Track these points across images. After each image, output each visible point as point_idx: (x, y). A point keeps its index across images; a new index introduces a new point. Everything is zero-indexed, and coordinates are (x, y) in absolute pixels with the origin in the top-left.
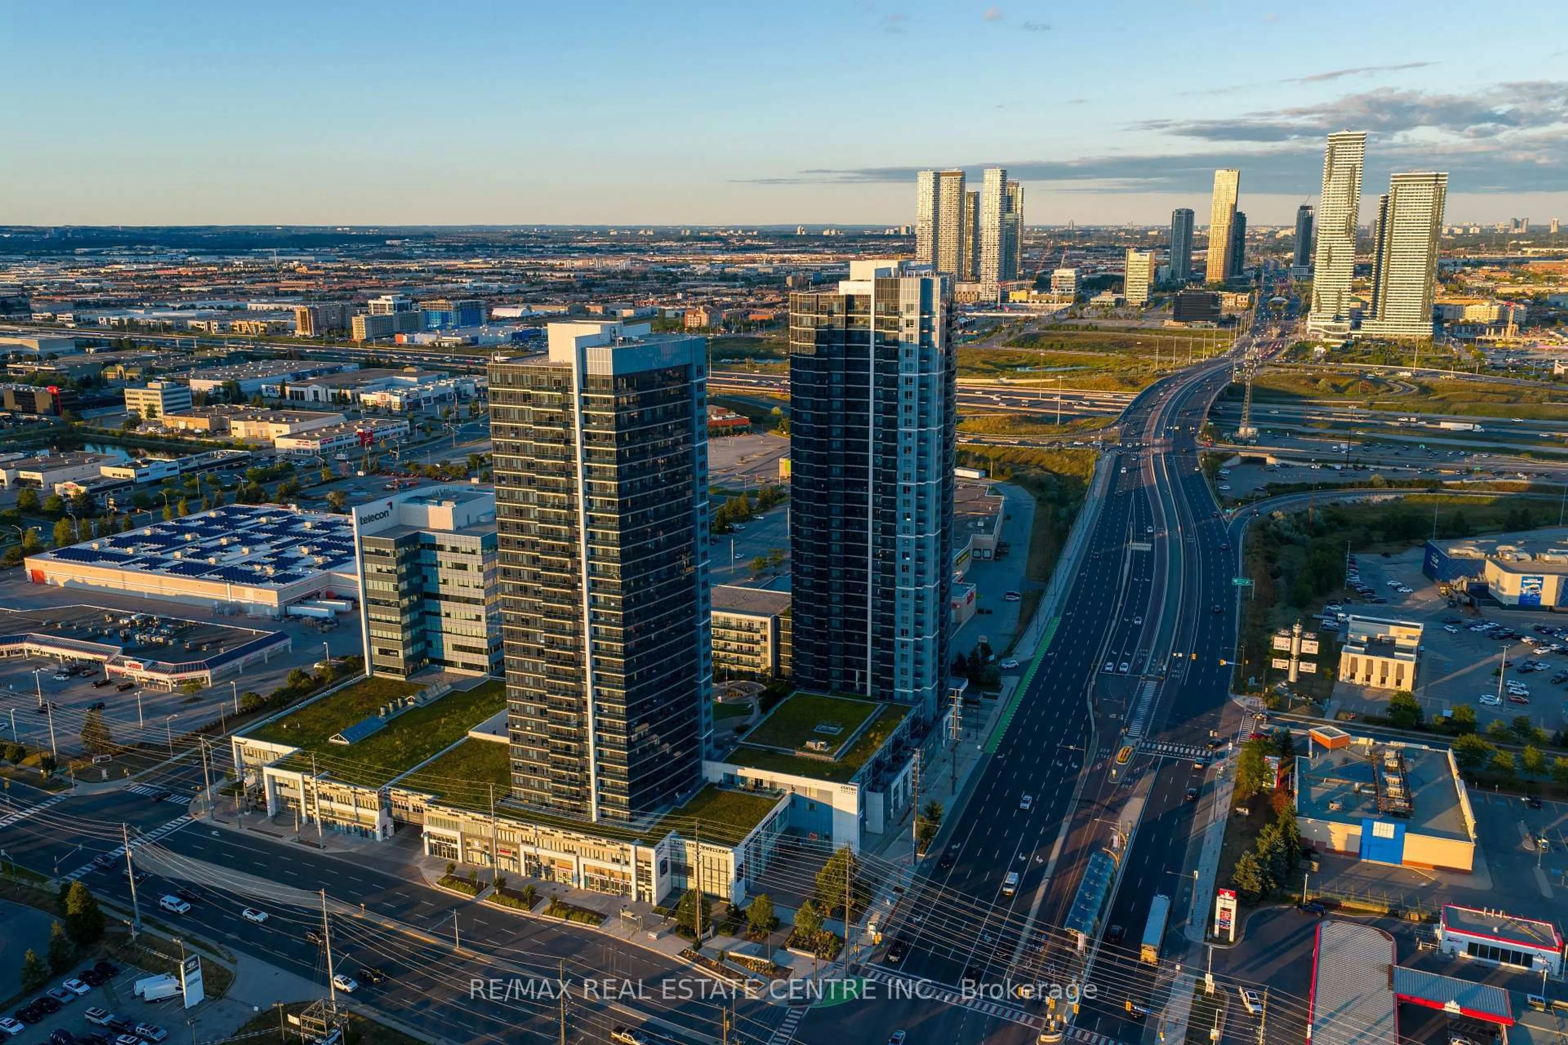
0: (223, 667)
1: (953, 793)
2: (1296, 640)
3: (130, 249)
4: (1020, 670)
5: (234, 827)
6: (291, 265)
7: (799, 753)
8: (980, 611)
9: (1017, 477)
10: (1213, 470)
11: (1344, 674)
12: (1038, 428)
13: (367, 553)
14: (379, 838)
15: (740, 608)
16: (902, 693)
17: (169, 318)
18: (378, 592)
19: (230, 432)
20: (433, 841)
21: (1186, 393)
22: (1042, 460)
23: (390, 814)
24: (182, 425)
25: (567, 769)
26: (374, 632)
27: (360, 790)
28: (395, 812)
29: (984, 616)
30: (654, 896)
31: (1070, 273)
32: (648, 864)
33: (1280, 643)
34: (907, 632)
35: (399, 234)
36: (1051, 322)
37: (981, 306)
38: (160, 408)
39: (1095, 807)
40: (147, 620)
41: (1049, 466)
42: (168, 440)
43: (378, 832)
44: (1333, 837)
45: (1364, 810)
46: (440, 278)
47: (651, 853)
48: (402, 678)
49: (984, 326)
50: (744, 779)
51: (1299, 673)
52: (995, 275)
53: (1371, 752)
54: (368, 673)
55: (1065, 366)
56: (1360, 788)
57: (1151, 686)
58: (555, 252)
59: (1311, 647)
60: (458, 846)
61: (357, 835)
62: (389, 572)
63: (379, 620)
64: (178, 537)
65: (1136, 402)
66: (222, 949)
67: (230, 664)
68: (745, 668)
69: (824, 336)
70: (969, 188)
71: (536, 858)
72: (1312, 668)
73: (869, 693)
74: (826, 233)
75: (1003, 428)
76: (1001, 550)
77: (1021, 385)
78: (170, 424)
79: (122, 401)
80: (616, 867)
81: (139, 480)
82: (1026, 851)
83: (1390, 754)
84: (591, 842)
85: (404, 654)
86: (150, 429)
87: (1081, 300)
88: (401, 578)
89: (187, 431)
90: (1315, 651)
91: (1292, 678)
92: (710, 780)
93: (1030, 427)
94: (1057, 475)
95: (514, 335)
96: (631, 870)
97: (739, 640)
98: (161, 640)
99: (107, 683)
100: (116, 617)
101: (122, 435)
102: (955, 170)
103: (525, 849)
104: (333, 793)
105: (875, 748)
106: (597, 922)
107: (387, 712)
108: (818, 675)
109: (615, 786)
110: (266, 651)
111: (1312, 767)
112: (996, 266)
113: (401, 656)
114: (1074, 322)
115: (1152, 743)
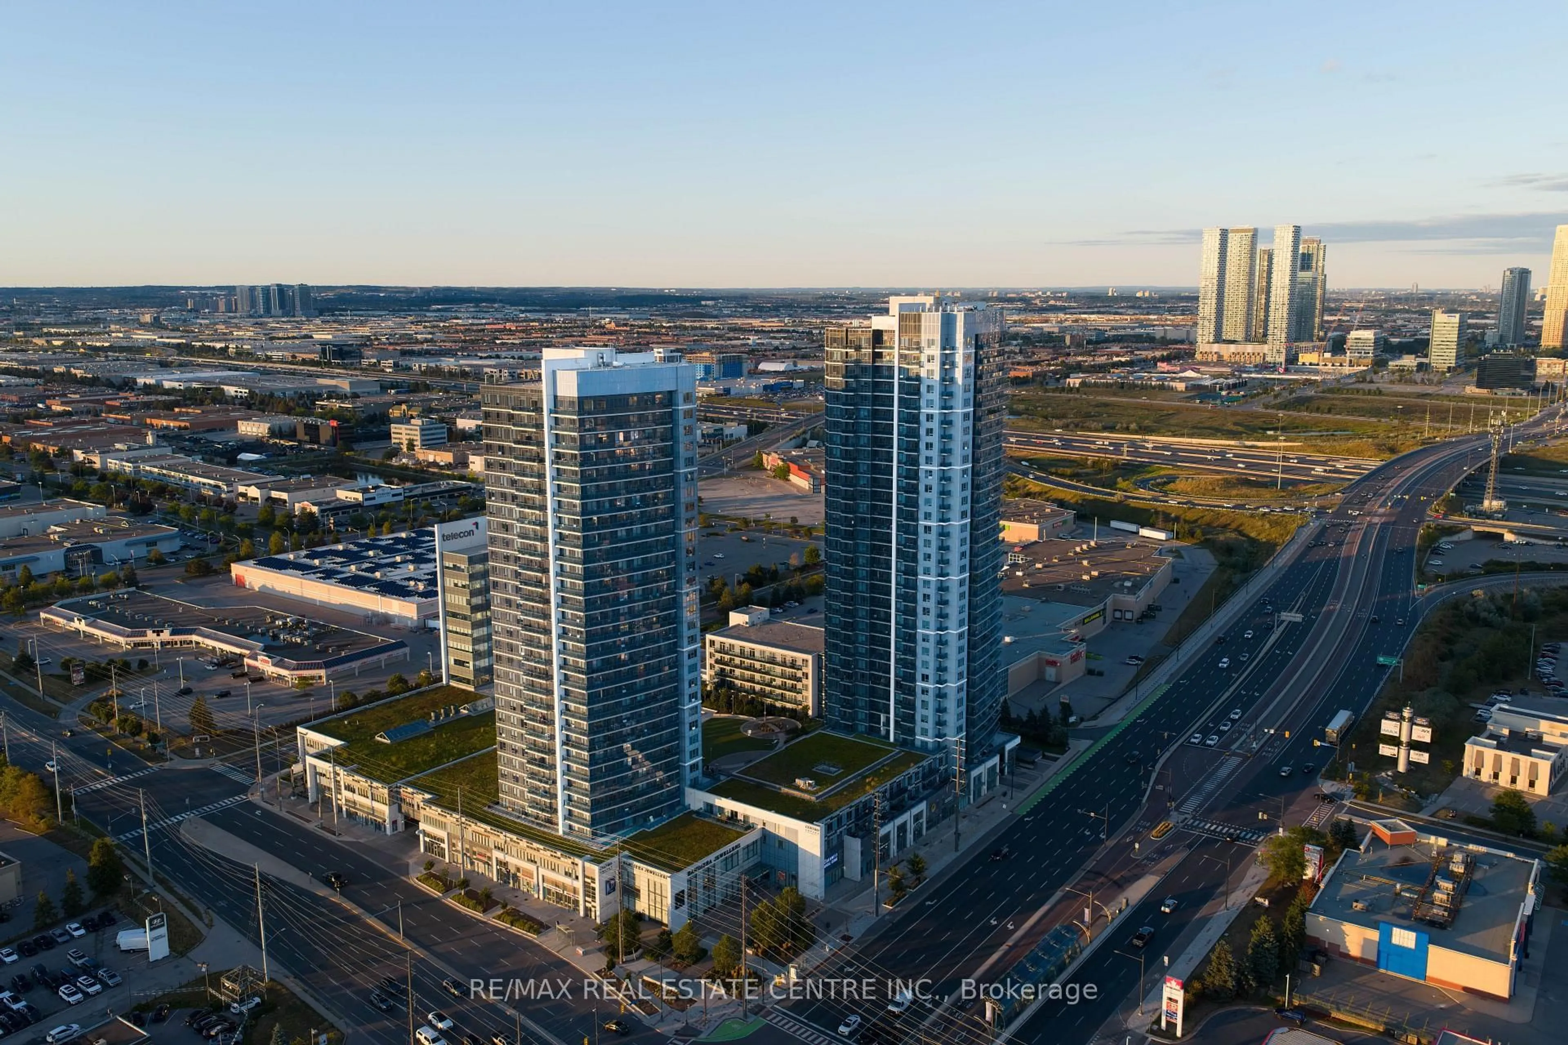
0: (339, 668)
1: (957, 850)
2: (1405, 725)
3: (477, 306)
4: (1094, 734)
5: (275, 809)
6: (603, 322)
7: (785, 790)
8: (1090, 672)
9: (1207, 540)
10: (1431, 544)
11: (1468, 769)
12: (1253, 491)
13: (448, 568)
14: (388, 832)
15: (790, 644)
16: (922, 742)
17: (469, 366)
18: (456, 606)
19: (468, 467)
20: (427, 839)
21: (1445, 462)
22: (1241, 525)
23: (400, 810)
24: (431, 459)
25: (541, 781)
26: (451, 644)
27: (375, 784)
28: (404, 808)
29: (1093, 677)
30: (598, 913)
31: (1368, 335)
32: (593, 880)
33: (1388, 727)
34: (927, 677)
35: (715, 296)
36: (1335, 385)
37: (1265, 367)
38: (418, 443)
39: (1102, 879)
40: (298, 623)
41: (1247, 530)
42: (416, 471)
43: (388, 826)
44: (1347, 939)
45: (1395, 914)
46: (731, 335)
47: (594, 869)
48: (471, 689)
49: (1254, 388)
50: (721, 810)
51: (1410, 763)
52: (1284, 335)
53: (1438, 854)
54: (444, 682)
55: (1327, 430)
56: (1401, 890)
57: (1234, 761)
58: (854, 312)
59: (1423, 734)
60: (445, 846)
61: (373, 827)
62: (464, 586)
63: (457, 633)
64: (365, 554)
65: (1379, 470)
66: (206, 913)
67: (346, 666)
68: (789, 705)
69: (853, 371)
70: (1261, 247)
71: (505, 864)
72: (1423, 758)
73: (892, 739)
74: (1139, 295)
75: (1214, 489)
76: (1149, 613)
77: (1264, 448)
78: (421, 457)
79: (388, 436)
80: (567, 881)
81: (366, 503)
82: (1000, 917)
83: (1458, 857)
84: (549, 853)
85: (474, 666)
86: (404, 460)
87: (1379, 364)
88: (473, 594)
89: (435, 464)
90: (1427, 738)
91: (1401, 767)
92: (692, 808)
93: (1245, 490)
94: (1253, 541)
95: (766, 388)
96: (579, 885)
97: (783, 676)
98: (299, 640)
99: (244, 675)
100: (274, 618)
101: (381, 464)
102: (1246, 227)
103: (497, 854)
104: (356, 786)
105: (865, 792)
106: (537, 932)
107: (437, 717)
108: (843, 716)
109: (580, 801)
110: (383, 656)
111: (1360, 861)
112: (1284, 326)
113: (471, 668)
114: (1361, 386)
115: (1201, 821)
